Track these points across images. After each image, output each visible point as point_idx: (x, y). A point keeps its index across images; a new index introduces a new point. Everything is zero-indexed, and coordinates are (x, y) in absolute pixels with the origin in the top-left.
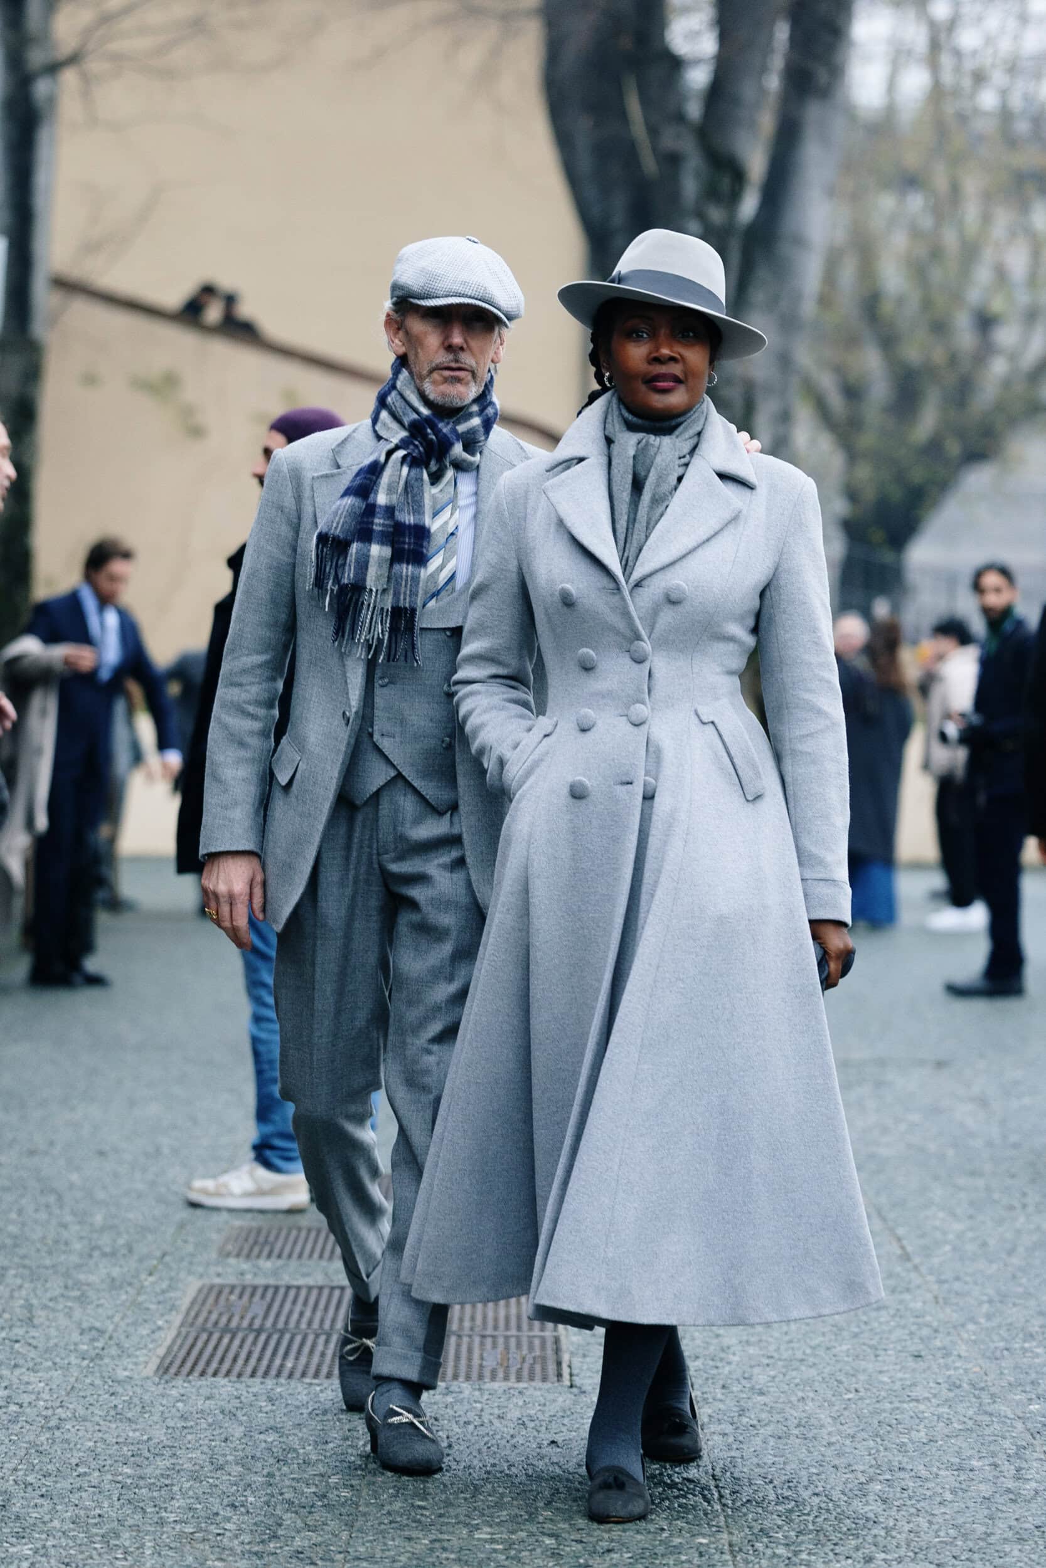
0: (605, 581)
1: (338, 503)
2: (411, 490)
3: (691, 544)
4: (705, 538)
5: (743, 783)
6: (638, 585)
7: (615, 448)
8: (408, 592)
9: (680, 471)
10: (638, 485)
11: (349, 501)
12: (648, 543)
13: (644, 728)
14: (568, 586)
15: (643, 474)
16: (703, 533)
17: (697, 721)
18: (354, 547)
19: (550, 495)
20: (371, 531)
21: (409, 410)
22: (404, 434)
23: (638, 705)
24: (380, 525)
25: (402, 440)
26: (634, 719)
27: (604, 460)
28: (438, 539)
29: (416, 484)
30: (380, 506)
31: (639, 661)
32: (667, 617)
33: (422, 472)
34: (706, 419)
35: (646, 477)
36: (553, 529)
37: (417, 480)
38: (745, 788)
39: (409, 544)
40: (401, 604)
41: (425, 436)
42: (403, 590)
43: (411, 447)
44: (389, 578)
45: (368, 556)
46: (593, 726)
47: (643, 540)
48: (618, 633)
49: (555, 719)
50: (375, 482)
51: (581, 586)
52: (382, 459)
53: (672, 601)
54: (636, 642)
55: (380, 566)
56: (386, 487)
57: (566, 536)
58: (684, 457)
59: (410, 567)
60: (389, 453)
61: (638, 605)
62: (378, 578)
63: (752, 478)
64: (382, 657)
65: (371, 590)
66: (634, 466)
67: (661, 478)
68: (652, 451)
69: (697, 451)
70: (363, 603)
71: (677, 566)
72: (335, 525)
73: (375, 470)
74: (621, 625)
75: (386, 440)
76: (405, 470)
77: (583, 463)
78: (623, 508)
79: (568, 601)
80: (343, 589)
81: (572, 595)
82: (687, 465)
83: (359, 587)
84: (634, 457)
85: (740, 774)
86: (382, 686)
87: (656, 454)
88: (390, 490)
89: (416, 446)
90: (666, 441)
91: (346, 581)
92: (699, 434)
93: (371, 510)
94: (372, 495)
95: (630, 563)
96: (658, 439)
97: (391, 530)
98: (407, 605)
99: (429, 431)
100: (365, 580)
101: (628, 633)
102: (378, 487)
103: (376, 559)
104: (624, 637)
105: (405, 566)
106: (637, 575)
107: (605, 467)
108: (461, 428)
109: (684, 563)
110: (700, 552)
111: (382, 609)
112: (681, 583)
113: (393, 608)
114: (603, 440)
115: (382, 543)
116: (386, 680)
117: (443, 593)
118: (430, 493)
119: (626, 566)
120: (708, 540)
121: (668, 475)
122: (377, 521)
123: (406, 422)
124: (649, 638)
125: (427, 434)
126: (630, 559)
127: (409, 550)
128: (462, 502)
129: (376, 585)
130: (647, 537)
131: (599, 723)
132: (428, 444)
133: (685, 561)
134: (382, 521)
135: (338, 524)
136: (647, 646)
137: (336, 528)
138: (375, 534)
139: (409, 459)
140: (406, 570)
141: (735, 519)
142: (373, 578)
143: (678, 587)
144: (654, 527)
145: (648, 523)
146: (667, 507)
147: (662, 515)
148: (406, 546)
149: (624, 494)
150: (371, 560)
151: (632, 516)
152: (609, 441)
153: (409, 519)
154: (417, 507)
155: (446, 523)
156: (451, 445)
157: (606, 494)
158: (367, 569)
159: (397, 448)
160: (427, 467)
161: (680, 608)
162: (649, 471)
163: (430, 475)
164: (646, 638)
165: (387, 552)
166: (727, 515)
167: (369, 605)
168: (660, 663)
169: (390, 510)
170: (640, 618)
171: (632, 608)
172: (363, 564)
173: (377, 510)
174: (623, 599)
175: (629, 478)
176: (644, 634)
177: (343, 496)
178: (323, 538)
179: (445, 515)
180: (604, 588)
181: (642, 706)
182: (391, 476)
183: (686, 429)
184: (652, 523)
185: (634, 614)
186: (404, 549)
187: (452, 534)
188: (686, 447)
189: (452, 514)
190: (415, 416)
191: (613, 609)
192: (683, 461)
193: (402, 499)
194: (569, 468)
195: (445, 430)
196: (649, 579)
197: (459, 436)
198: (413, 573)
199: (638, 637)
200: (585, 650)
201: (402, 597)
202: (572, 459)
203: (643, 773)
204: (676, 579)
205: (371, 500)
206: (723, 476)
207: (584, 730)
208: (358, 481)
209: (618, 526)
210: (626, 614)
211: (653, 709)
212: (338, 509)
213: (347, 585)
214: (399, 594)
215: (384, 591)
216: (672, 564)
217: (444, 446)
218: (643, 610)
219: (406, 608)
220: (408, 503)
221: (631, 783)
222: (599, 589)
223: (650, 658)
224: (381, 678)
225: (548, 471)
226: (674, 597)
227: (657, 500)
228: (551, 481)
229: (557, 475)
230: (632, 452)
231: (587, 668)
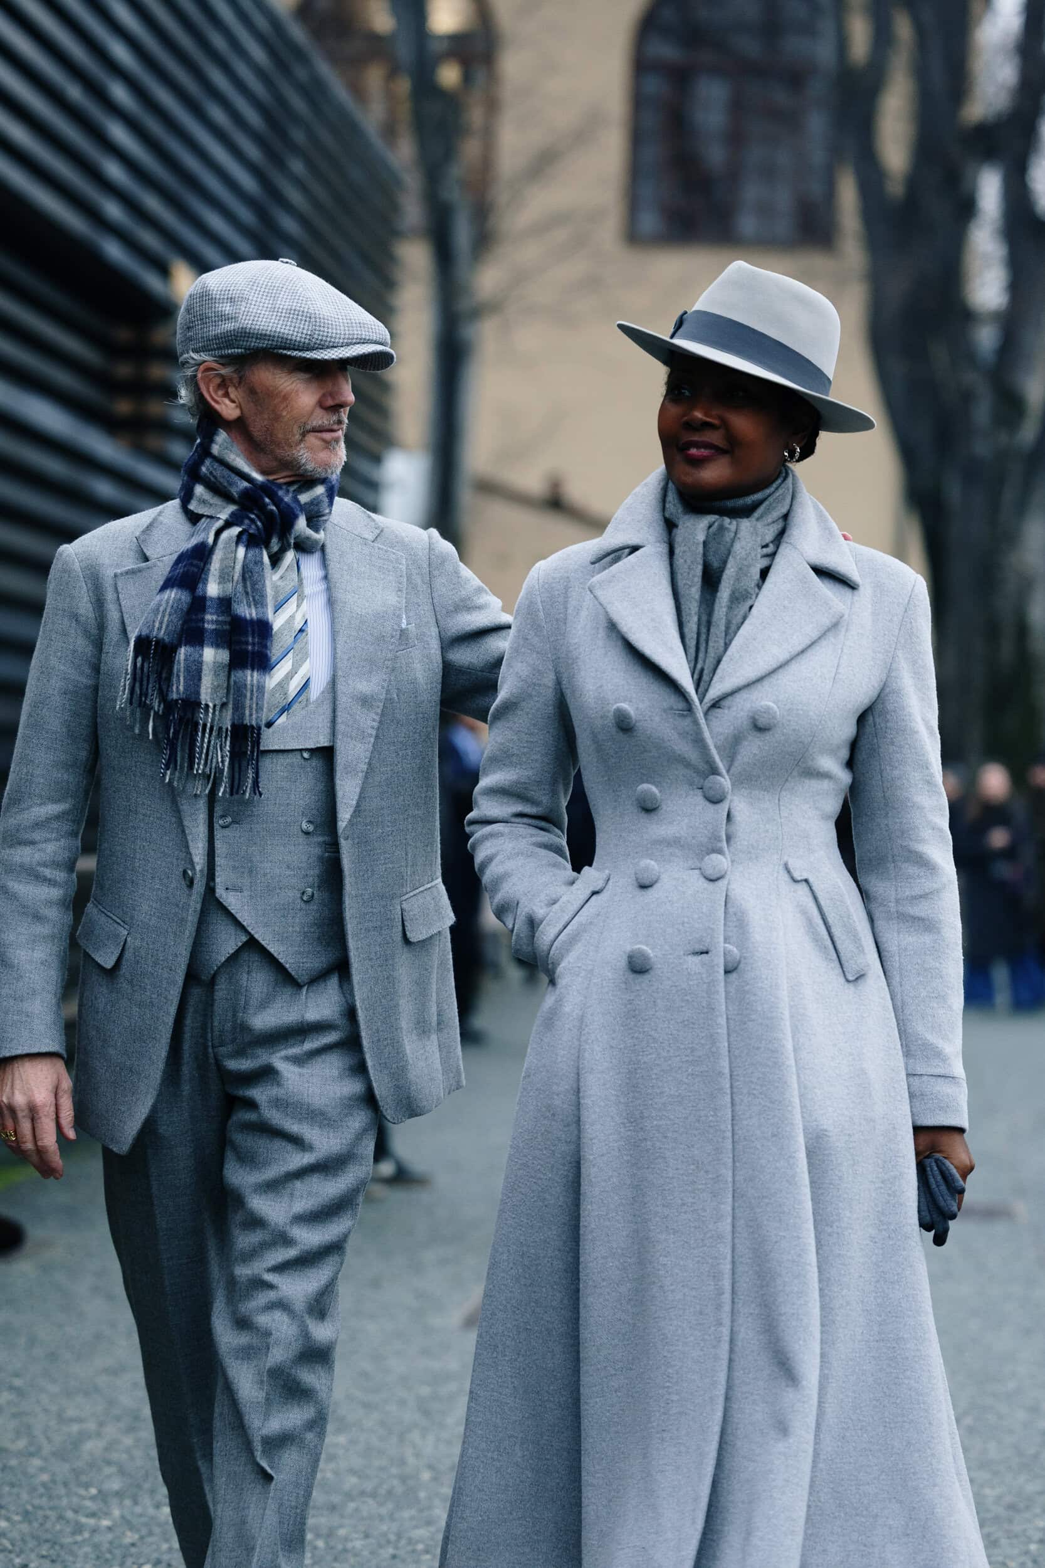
0: (672, 700)
1: (158, 598)
2: (250, 577)
3: (783, 656)
4: (800, 648)
5: (843, 959)
6: (716, 705)
7: (680, 534)
8: (254, 705)
9: (764, 562)
10: (711, 579)
11: (172, 594)
12: (729, 653)
13: (722, 884)
14: (625, 706)
15: (716, 564)
16: (798, 642)
17: (786, 877)
18: (183, 652)
19: (599, 593)
20: (202, 631)
21: (236, 479)
22: (232, 508)
23: (714, 856)
24: (212, 622)
25: (233, 514)
26: (709, 872)
27: (663, 549)
28: (287, 639)
29: (257, 569)
30: (211, 599)
31: (715, 800)
32: (752, 748)
33: (262, 554)
34: (793, 498)
35: (722, 570)
36: (602, 633)
37: (256, 563)
38: (845, 964)
39: (253, 644)
40: (247, 721)
41: (262, 507)
42: (248, 702)
43: (247, 521)
44: (228, 688)
45: (201, 663)
46: (656, 882)
47: (722, 649)
48: (687, 764)
49: (607, 872)
50: (203, 570)
51: (641, 706)
52: (211, 540)
53: (759, 727)
54: (712, 777)
55: (216, 675)
56: (217, 573)
57: (619, 643)
58: (766, 546)
59: (255, 674)
60: (218, 533)
61: (716, 730)
62: (215, 689)
63: (854, 574)
64: (222, 790)
65: (207, 706)
66: (704, 555)
67: (742, 571)
68: (728, 537)
69: (785, 538)
70: (197, 724)
71: (766, 683)
72: (157, 625)
73: (200, 555)
74: (693, 755)
75: (211, 517)
76: (241, 551)
77: (637, 553)
78: (692, 607)
79: (624, 725)
80: (169, 706)
81: (630, 718)
82: (773, 555)
83: (192, 704)
84: (705, 543)
85: (839, 947)
86: (223, 827)
87: (733, 541)
88: (224, 577)
89: (252, 521)
90: (745, 524)
91: (175, 696)
92: (786, 517)
93: (199, 604)
94: (200, 585)
95: (706, 678)
96: (734, 522)
97: (227, 627)
98: (254, 723)
99: (267, 500)
100: (198, 693)
101: (702, 766)
102: (207, 574)
103: (211, 666)
104: (697, 771)
105: (249, 672)
106: (714, 693)
107: (666, 558)
108: (304, 498)
109: (773, 680)
110: (794, 667)
111: (220, 729)
112: (771, 704)
113: (233, 725)
114: (662, 523)
115: (217, 645)
116: (229, 819)
117: (295, 707)
118: (273, 580)
119: (700, 682)
120: (803, 652)
121: (749, 566)
122: (208, 617)
123: (235, 492)
124: (728, 771)
125: (265, 505)
126: (706, 672)
127: (253, 653)
128: (308, 590)
129: (212, 699)
130: (727, 646)
131: (665, 878)
132: (268, 517)
133: (775, 676)
134: (214, 617)
135: (161, 623)
136: (725, 782)
137: (160, 629)
138: (207, 634)
139: (245, 537)
140: (251, 677)
141: (835, 626)
142: (208, 691)
143: (768, 710)
144: (735, 633)
145: (727, 628)
146: (751, 607)
147: (745, 618)
148: (250, 648)
149: (693, 591)
150: (204, 667)
151: (704, 618)
152: (670, 525)
153: (247, 612)
154: (256, 596)
155: (292, 617)
156: (296, 517)
157: (669, 591)
158: (200, 679)
159: (228, 525)
160: (267, 547)
161: (767, 736)
162: (725, 562)
163: (270, 557)
164: (724, 771)
165: (224, 656)
166: (826, 621)
167: (205, 726)
168: (740, 804)
169: (225, 603)
170: (716, 747)
171: (707, 734)
172: (195, 673)
173: (208, 603)
174: (696, 722)
175: (699, 570)
176: (721, 766)
177: (163, 588)
178: (143, 644)
179: (291, 607)
180: (671, 708)
181: (719, 856)
182: (222, 560)
183: (768, 510)
184: (733, 627)
185: (710, 742)
186: (247, 651)
187: (301, 631)
188: (770, 534)
189: (298, 606)
190: (246, 484)
191: (683, 735)
192: (765, 551)
193: (240, 588)
194: (617, 560)
195: (287, 499)
196: (730, 698)
197: (302, 508)
198: (258, 682)
199: (715, 771)
200: (645, 786)
201: (247, 712)
202: (623, 548)
203: (722, 939)
204: (764, 700)
205: (199, 592)
206: (821, 572)
207: (644, 887)
208: (180, 570)
209: (686, 630)
210: (699, 742)
211: (733, 861)
212: (159, 605)
213: (177, 700)
214: (244, 708)
215: (224, 705)
216: (760, 680)
217: (288, 520)
218: (722, 737)
219: (252, 726)
220: (247, 593)
221: (707, 953)
222: (665, 711)
223: (729, 797)
224: (223, 817)
225: (593, 563)
226: (762, 722)
227: (737, 599)
228: (598, 578)
229: (605, 568)
230: (701, 537)
231: (648, 808)
